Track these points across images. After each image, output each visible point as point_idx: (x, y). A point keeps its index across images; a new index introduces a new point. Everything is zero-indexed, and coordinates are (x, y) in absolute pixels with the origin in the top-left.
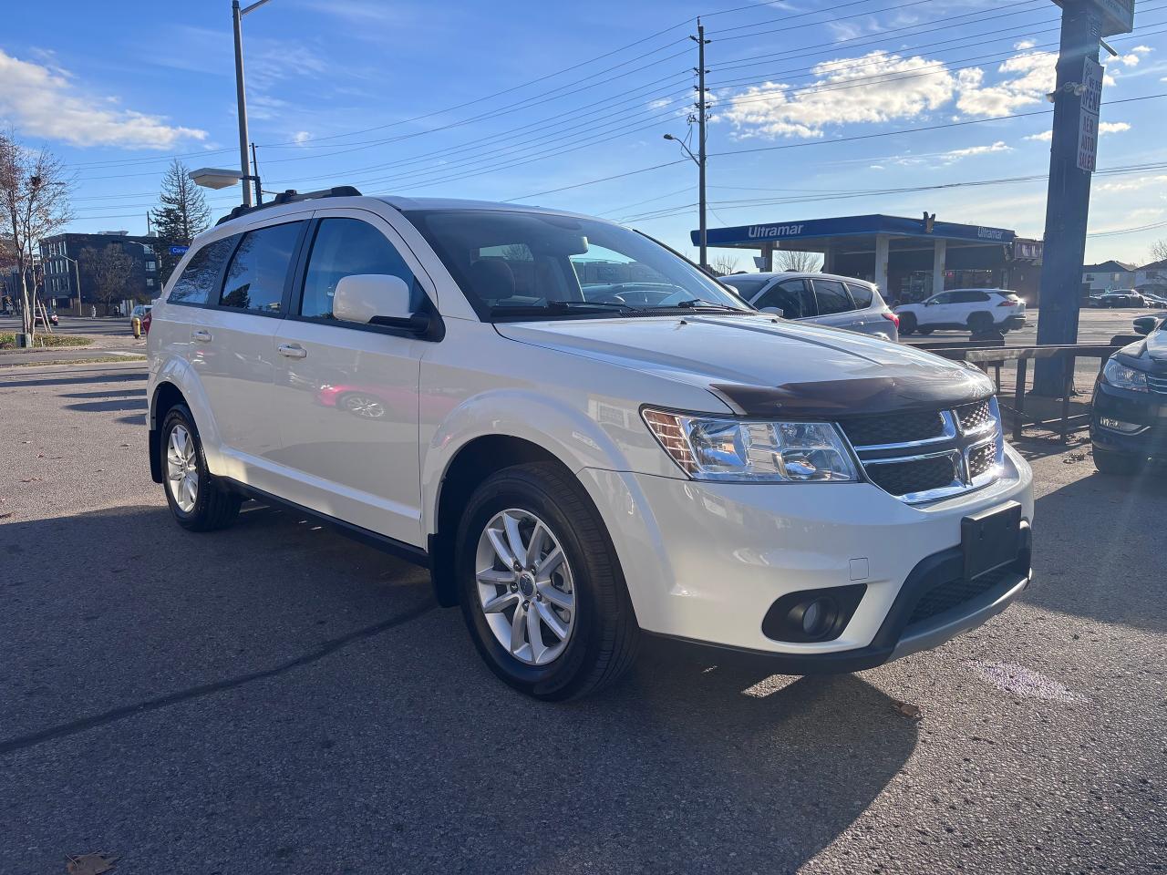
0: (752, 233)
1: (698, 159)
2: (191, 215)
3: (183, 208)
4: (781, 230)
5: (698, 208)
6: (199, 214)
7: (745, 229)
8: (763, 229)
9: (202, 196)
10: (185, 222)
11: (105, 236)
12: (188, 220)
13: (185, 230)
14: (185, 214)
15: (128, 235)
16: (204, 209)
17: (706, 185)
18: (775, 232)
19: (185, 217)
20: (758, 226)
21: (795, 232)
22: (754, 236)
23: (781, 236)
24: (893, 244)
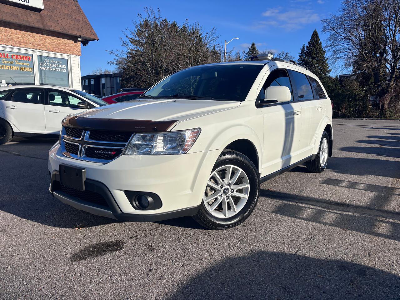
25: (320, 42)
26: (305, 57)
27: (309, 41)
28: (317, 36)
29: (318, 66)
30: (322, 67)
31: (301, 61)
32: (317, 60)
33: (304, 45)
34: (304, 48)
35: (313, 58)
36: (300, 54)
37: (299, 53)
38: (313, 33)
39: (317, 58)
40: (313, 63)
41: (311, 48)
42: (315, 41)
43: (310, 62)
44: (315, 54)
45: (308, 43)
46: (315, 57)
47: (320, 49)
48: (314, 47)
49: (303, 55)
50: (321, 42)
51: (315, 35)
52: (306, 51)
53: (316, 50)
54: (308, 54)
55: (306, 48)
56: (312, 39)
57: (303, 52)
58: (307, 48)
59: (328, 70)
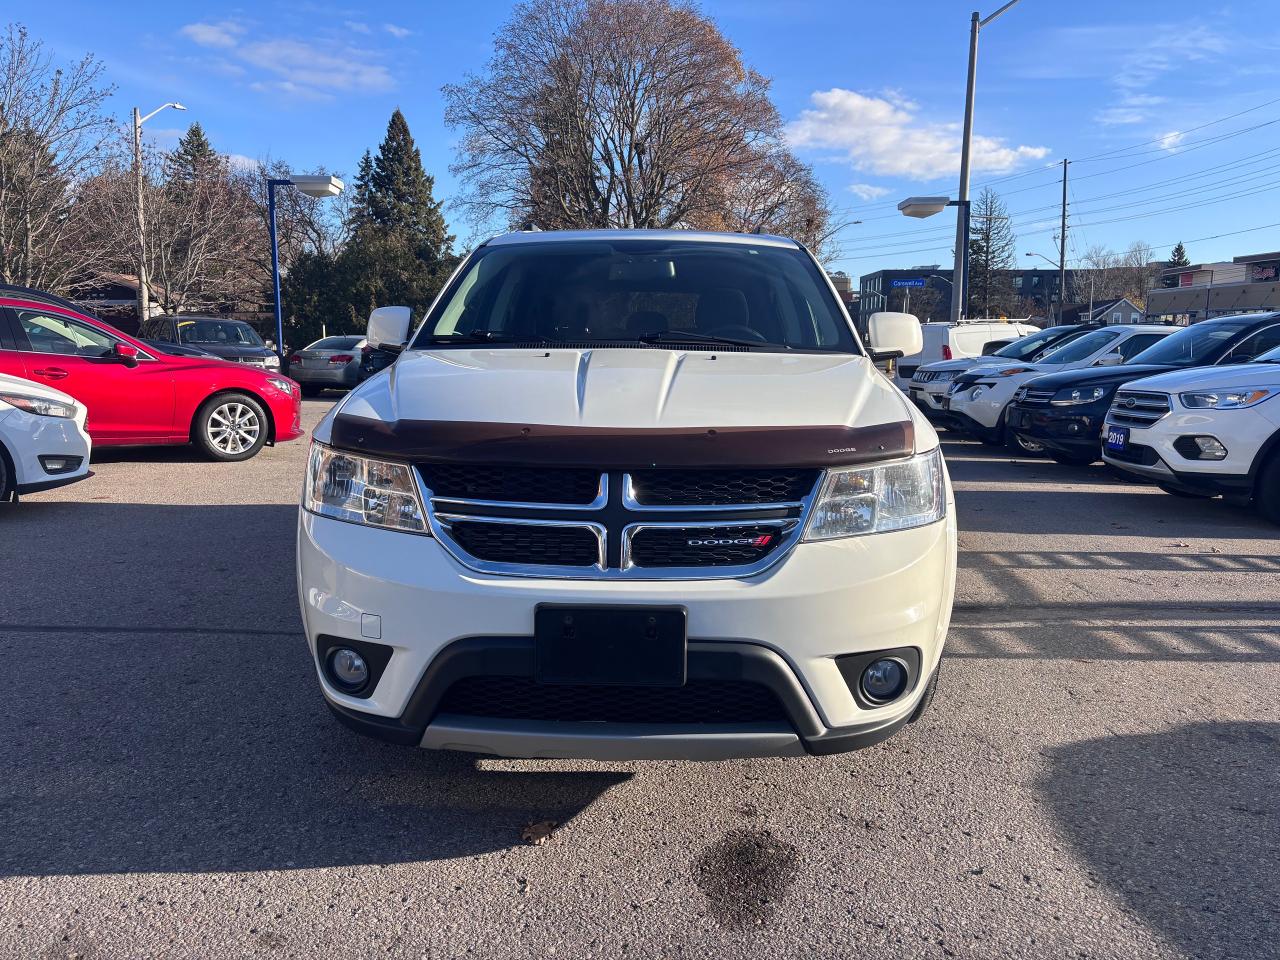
2: (995, 244)
3: (987, 238)
6: (1002, 244)
9: (1009, 223)
10: (987, 253)
11: (919, 271)
12: (990, 250)
13: (987, 261)
14: (988, 243)
15: (939, 269)
16: (1009, 237)
19: (988, 248)
25: (414, 149)
26: (374, 190)
27: (383, 142)
28: (405, 131)
29: (415, 224)
30: (429, 225)
31: (360, 202)
32: (412, 204)
33: (368, 152)
34: (367, 160)
35: (400, 197)
36: (358, 179)
37: (355, 177)
38: (393, 120)
39: (411, 196)
40: (400, 211)
41: (391, 166)
42: (399, 144)
43: (392, 209)
44: (404, 183)
45: (380, 147)
46: (404, 195)
47: (417, 169)
48: (401, 163)
49: (366, 184)
50: (417, 151)
51: (397, 125)
52: (376, 172)
53: (406, 174)
54: (381, 182)
55: (374, 164)
56: (391, 138)
57: (368, 174)
58: (378, 165)
59: (446, 236)
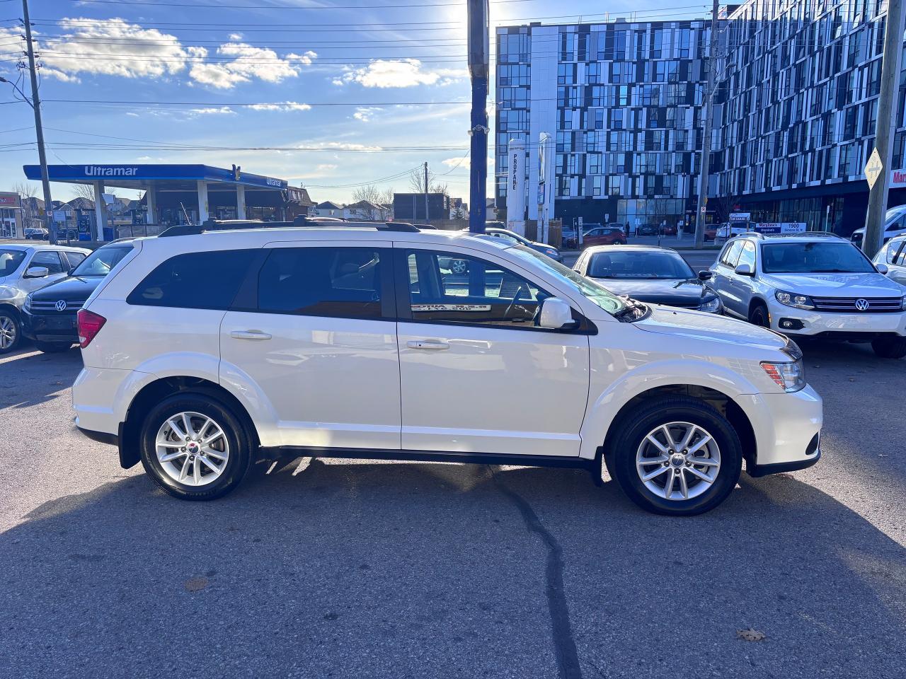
0: (89, 171)
1: (32, 103)
4: (117, 171)
5: (36, 146)
7: (82, 167)
8: (99, 169)
17: (42, 126)
18: (111, 172)
20: (94, 166)
21: (131, 174)
22: (91, 174)
23: (117, 175)
24: (209, 186)
